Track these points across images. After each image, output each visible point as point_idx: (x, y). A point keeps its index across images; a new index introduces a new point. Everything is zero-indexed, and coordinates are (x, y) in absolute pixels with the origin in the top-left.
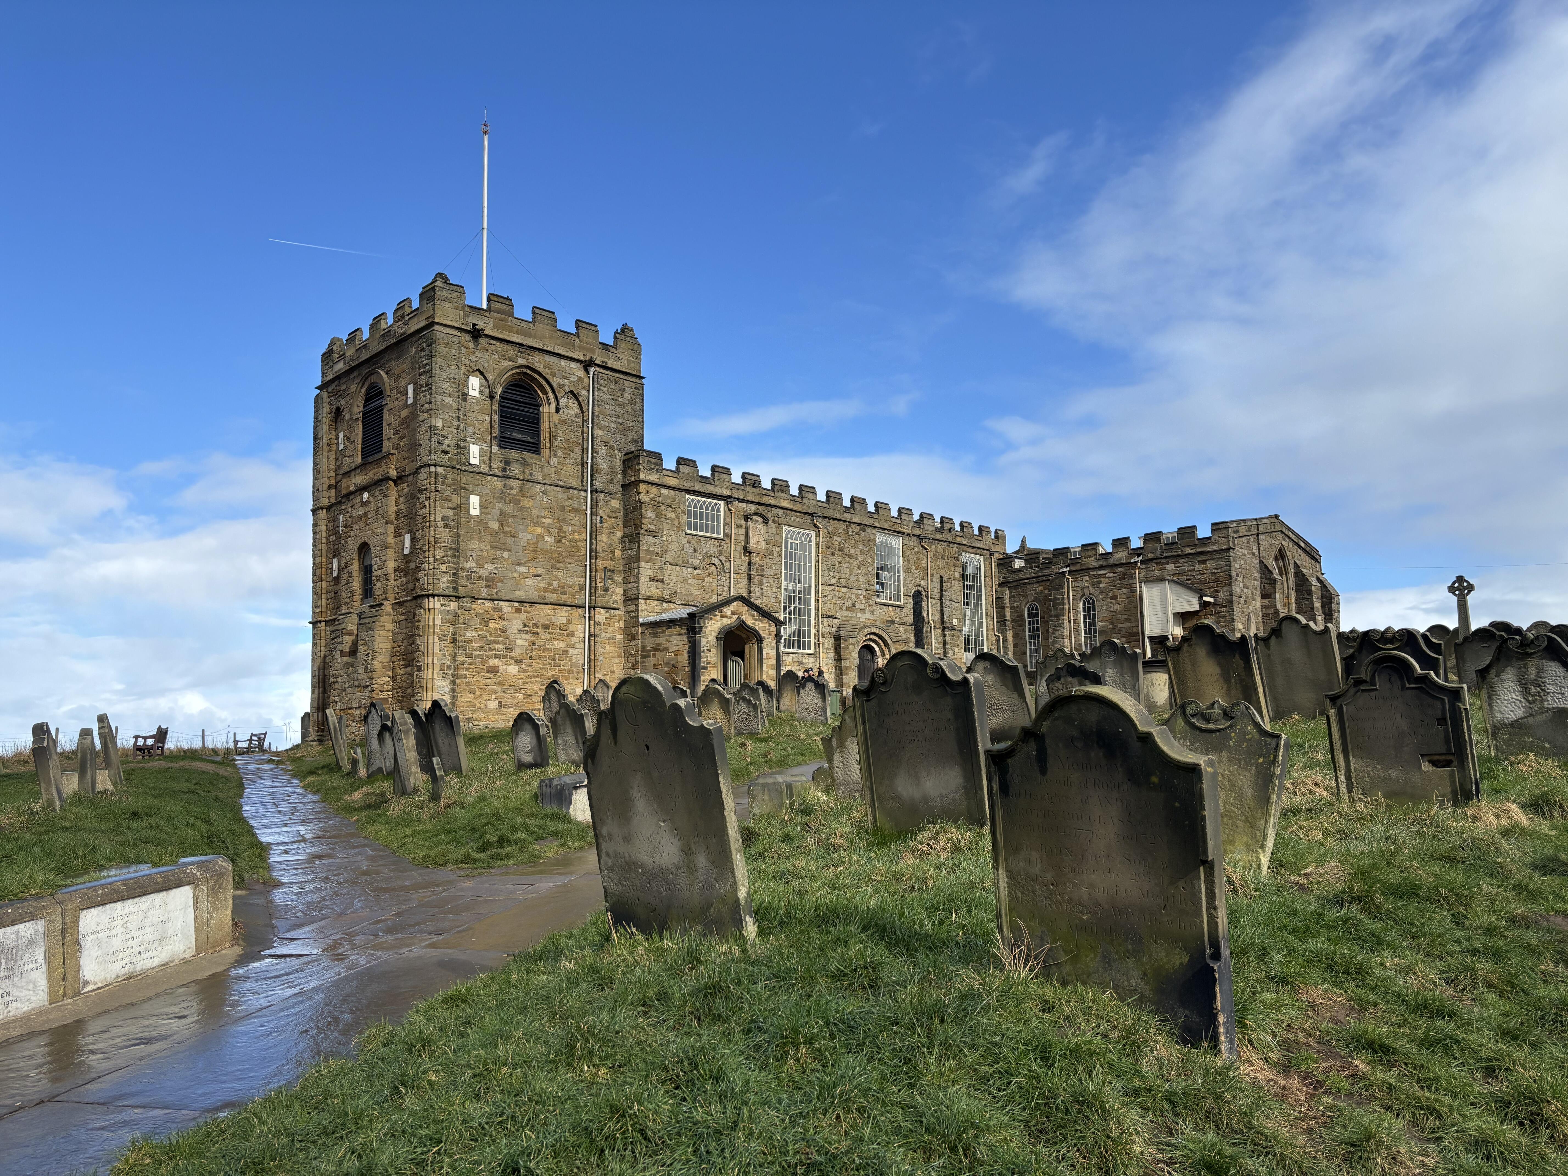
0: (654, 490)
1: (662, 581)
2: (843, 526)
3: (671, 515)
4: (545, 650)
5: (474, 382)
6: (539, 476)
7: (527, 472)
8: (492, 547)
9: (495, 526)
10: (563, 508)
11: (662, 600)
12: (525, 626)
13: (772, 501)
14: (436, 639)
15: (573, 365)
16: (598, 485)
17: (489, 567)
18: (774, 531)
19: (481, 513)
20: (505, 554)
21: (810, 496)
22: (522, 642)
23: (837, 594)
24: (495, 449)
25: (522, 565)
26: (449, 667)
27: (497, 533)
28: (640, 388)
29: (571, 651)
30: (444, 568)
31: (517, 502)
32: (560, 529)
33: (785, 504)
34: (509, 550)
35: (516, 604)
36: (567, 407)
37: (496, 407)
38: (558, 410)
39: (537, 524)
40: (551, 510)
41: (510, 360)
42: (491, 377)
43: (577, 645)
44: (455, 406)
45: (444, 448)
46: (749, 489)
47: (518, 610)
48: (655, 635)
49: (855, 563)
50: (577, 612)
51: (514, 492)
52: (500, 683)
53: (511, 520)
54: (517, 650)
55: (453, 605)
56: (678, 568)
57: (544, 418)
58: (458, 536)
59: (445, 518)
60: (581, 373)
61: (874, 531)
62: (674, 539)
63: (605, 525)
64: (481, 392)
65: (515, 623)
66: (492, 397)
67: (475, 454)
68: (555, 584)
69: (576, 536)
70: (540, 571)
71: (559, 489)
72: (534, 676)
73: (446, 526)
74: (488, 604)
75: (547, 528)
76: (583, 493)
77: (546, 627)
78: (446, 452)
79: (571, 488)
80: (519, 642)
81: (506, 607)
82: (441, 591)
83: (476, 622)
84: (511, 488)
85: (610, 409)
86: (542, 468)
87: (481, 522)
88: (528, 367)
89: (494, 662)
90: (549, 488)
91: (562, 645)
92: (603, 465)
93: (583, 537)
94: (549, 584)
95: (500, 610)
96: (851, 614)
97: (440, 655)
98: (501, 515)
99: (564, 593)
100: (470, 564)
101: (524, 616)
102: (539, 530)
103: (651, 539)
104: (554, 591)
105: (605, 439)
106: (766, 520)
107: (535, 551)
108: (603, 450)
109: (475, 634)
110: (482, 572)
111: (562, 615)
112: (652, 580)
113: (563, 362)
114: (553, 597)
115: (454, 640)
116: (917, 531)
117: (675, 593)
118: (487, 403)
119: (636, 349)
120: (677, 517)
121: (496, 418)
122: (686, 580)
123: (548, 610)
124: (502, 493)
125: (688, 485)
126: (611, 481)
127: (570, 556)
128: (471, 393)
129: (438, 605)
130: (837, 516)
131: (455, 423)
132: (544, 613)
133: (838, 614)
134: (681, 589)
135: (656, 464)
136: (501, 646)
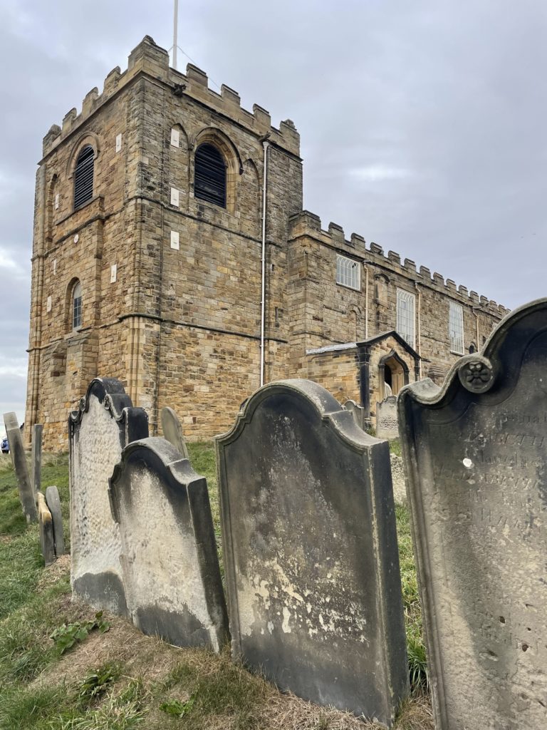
0: (315, 245)
1: (322, 320)
2: (430, 293)
3: (326, 267)
4: (231, 374)
5: (176, 135)
6: (226, 225)
7: (217, 219)
8: (189, 280)
9: (191, 261)
10: (244, 255)
11: (322, 336)
12: (215, 351)
13: (390, 268)
14: (140, 357)
15: (252, 139)
16: (271, 239)
17: (187, 297)
18: (391, 290)
19: (180, 248)
20: (200, 287)
21: (412, 267)
22: (212, 365)
23: (429, 343)
24: (192, 195)
25: (213, 298)
26: (152, 383)
27: (193, 268)
28: (300, 166)
29: (250, 375)
30: (149, 292)
31: (209, 244)
32: (242, 271)
33: (398, 271)
34: (202, 284)
35: (208, 332)
36: (247, 173)
37: (192, 159)
38: (241, 172)
39: (224, 264)
40: (235, 254)
41: (205, 122)
42: (189, 133)
43: (255, 371)
44: (160, 149)
45: (150, 184)
46: (376, 255)
47: (209, 337)
48: (321, 364)
49: (438, 322)
50: (254, 343)
51: (207, 235)
52: (195, 402)
53: (204, 258)
54: (209, 372)
55: (156, 327)
56: (331, 311)
57: (229, 178)
58: (161, 265)
59: (150, 247)
60: (257, 146)
61: (448, 300)
62: (329, 287)
63: (276, 272)
64: (180, 144)
65: (207, 347)
66: (190, 150)
67: (176, 197)
68: (238, 318)
69: (254, 279)
70: (227, 305)
71: (241, 238)
72: (222, 396)
73: (151, 255)
74: (185, 330)
75: (233, 270)
76: (259, 245)
77: (231, 354)
78: (151, 188)
79: (250, 238)
80: (210, 365)
81: (200, 334)
82: (146, 313)
83: (175, 344)
84: (205, 231)
85: (279, 179)
86: (229, 218)
87: (180, 257)
88: (218, 130)
89: (189, 382)
90: (233, 235)
91: (242, 370)
92: (274, 223)
93: (258, 281)
94: (234, 317)
95: (195, 336)
96: (437, 359)
97: (144, 372)
98: (196, 252)
99: (245, 326)
100: (170, 292)
101: (213, 343)
102: (226, 270)
103: (314, 285)
104: (237, 324)
105: (275, 201)
106: (387, 281)
107: (222, 289)
108: (274, 211)
109: (174, 355)
110: (180, 301)
111: (243, 345)
112: (315, 318)
113: (245, 135)
114: (236, 329)
115: (157, 359)
116: (470, 303)
117: (329, 332)
118: (186, 155)
119: (296, 137)
120: (331, 270)
121: (193, 168)
122: (336, 322)
123: (233, 339)
124: (197, 234)
125: (338, 245)
126: (280, 237)
127: (249, 295)
128: (172, 143)
129: (142, 326)
130: (428, 285)
131: (160, 164)
132: (229, 342)
133: (430, 358)
134: (332, 327)
135: (316, 224)
136: (195, 368)
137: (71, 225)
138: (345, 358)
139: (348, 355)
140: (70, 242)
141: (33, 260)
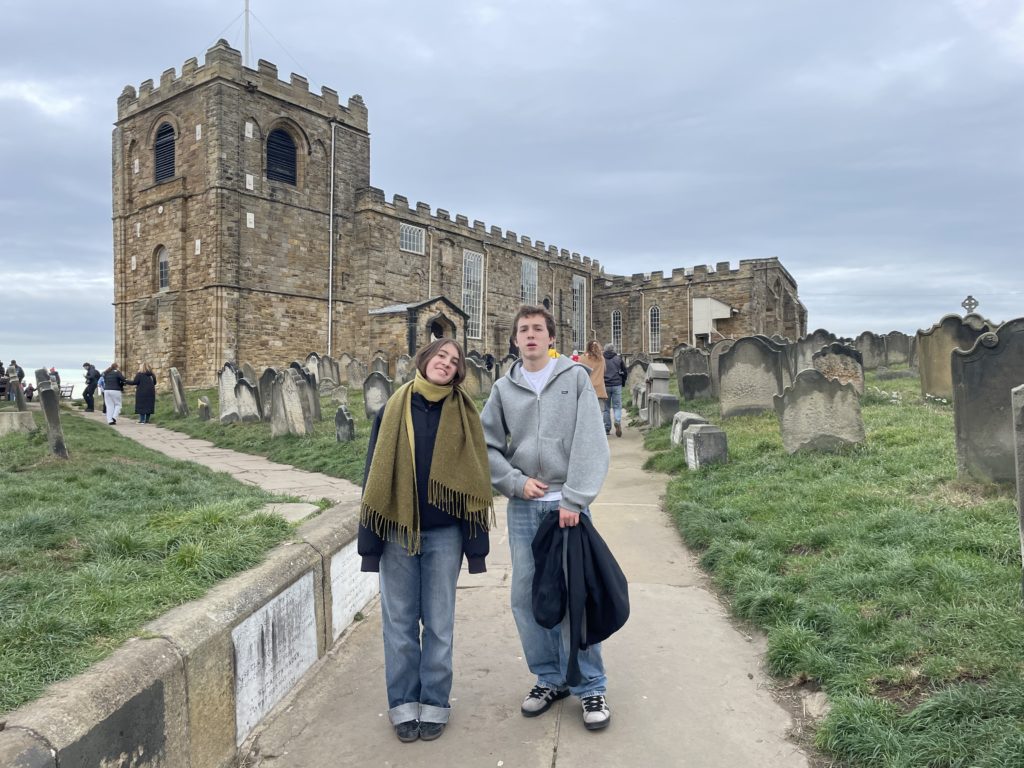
0: (378, 217)
1: (384, 284)
2: (501, 252)
3: (390, 236)
4: (302, 331)
5: (249, 127)
6: (296, 202)
7: (288, 198)
8: (264, 253)
9: (265, 237)
10: (313, 227)
11: (384, 298)
12: (287, 312)
13: (456, 231)
14: (224, 320)
15: (320, 120)
16: (339, 212)
17: (261, 267)
18: (457, 252)
19: (256, 227)
20: (273, 259)
21: (482, 229)
22: (285, 324)
23: (497, 299)
24: (265, 179)
25: (285, 267)
26: (233, 340)
27: (267, 242)
28: (367, 141)
29: (319, 332)
30: (229, 266)
31: (281, 220)
32: (311, 242)
33: (465, 233)
34: (275, 256)
35: (280, 296)
36: (315, 151)
37: (265, 147)
38: (310, 153)
39: (295, 237)
40: (305, 227)
41: (276, 112)
42: (261, 124)
43: (323, 328)
44: (236, 144)
45: (228, 175)
46: (441, 221)
47: (282, 301)
48: (381, 323)
49: (508, 278)
50: (322, 304)
51: (278, 212)
52: (269, 354)
53: (277, 233)
54: (282, 329)
55: (236, 295)
56: (394, 276)
57: (299, 159)
58: (239, 242)
59: (229, 229)
60: (325, 127)
61: (521, 256)
62: (392, 253)
63: (342, 241)
64: (254, 134)
65: (279, 310)
66: (262, 139)
67: (250, 181)
68: (308, 282)
69: (322, 248)
70: (297, 272)
71: (310, 212)
72: (293, 349)
73: (231, 235)
74: (261, 295)
75: (302, 241)
76: (327, 217)
77: (302, 313)
78: (229, 179)
79: (319, 212)
80: (282, 324)
81: (274, 298)
82: (227, 284)
83: (253, 307)
84: (277, 209)
85: (347, 155)
86: (298, 195)
87: (255, 233)
88: (288, 118)
89: (265, 338)
90: (303, 211)
91: (312, 327)
92: (341, 196)
93: (327, 249)
94: (304, 282)
95: (269, 300)
96: (506, 313)
97: (227, 331)
98: (269, 228)
99: (314, 289)
100: (247, 265)
101: (286, 305)
102: (296, 242)
103: (377, 253)
104: (307, 288)
105: (343, 177)
106: (453, 244)
107: (293, 258)
108: (342, 186)
109: (251, 317)
110: (256, 271)
111: (312, 306)
112: (377, 283)
113: (313, 118)
114: (306, 292)
115: (237, 320)
116: (547, 258)
117: (392, 293)
118: (259, 144)
119: (364, 112)
120: (394, 238)
121: (265, 155)
122: (399, 284)
123: (302, 302)
124: (270, 213)
125: (402, 215)
126: (347, 209)
127: (318, 263)
128: (247, 135)
129: (225, 294)
130: (498, 244)
131: (236, 157)
132: (299, 304)
133: (497, 313)
134: (395, 290)
135: (380, 198)
136: (270, 327)
137: (154, 196)
138: (398, 319)
139: (401, 317)
140: (154, 211)
141: (114, 219)
